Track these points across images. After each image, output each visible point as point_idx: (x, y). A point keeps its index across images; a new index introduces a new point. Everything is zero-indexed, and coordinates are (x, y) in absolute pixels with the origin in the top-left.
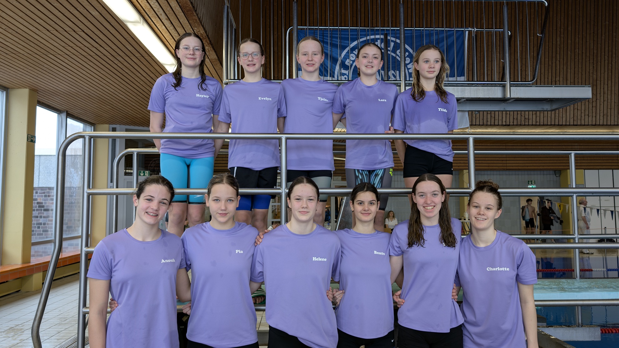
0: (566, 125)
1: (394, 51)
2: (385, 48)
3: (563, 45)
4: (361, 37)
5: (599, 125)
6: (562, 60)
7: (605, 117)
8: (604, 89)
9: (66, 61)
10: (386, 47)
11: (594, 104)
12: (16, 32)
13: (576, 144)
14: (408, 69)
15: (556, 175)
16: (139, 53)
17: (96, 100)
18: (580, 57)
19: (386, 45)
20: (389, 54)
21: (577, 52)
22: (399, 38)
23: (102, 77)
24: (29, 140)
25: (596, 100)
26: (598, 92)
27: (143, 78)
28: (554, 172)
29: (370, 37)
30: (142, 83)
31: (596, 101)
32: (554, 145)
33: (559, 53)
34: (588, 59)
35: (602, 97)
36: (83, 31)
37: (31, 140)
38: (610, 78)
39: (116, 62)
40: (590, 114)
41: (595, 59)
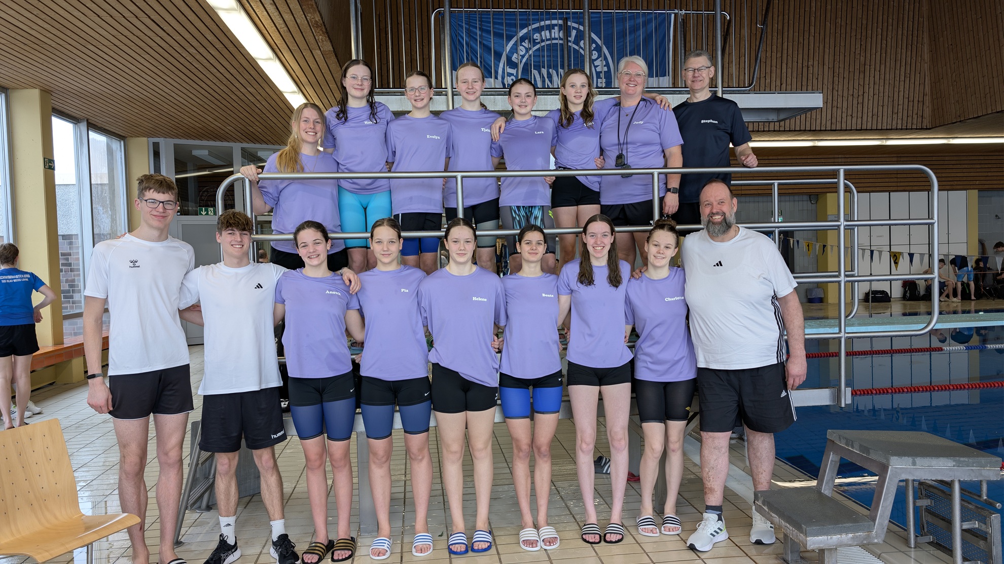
0: (821, 130)
1: (577, 42)
2: (564, 38)
3: (819, 13)
4: (533, 22)
5: (866, 130)
6: (817, 35)
7: (875, 117)
8: (874, 77)
9: (112, 54)
10: (566, 37)
11: (860, 100)
12: (52, 18)
13: (840, 156)
14: (596, 67)
15: (811, 201)
16: (222, 43)
17: (138, 103)
18: (843, 31)
19: (566, 34)
20: (570, 47)
21: (838, 22)
22: (582, 24)
23: (158, 73)
24: (46, 167)
25: (864, 93)
26: (867, 82)
27: (218, 75)
28: (808, 197)
29: (545, 23)
30: (215, 81)
31: (863, 95)
32: (809, 157)
33: (813, 24)
34: (853, 34)
35: (871, 90)
36: (149, 17)
37: (49, 165)
38: (883, 62)
39: (185, 54)
40: (855, 115)
41: (864, 34)
